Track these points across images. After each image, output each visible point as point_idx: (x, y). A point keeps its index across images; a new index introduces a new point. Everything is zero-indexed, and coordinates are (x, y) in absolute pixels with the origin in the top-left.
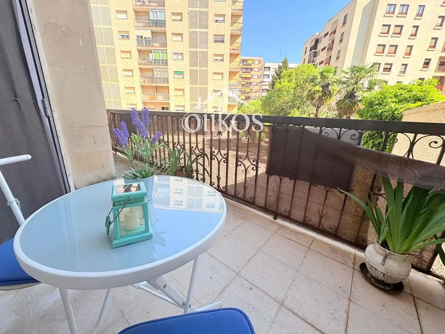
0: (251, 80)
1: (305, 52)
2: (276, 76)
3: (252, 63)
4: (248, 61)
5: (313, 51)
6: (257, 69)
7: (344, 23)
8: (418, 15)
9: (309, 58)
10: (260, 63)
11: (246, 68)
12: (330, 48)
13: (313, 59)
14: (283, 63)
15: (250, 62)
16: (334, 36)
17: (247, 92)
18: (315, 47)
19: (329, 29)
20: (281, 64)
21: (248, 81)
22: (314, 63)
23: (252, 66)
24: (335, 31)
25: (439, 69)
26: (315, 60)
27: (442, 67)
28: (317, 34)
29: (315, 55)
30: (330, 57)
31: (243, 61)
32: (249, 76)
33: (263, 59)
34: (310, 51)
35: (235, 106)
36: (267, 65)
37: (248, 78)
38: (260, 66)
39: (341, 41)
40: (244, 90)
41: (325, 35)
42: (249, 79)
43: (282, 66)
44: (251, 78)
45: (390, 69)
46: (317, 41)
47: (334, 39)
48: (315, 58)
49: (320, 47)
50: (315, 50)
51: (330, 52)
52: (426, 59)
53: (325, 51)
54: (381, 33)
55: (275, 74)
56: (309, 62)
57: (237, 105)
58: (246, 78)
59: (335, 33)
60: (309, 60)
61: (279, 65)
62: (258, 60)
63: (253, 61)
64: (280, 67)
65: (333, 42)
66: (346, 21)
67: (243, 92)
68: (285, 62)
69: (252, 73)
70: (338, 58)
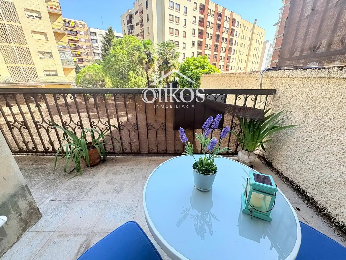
0: (80, 44)
1: (124, 24)
2: (105, 42)
3: (75, 26)
4: (70, 23)
5: (130, 24)
6: (83, 33)
7: (147, 7)
8: (184, 13)
9: (128, 30)
10: (84, 27)
11: (71, 31)
12: (142, 25)
13: (132, 31)
14: (108, 31)
15: (73, 24)
16: (142, 15)
17: (79, 55)
18: (130, 21)
19: (137, 9)
20: (107, 32)
21: (77, 44)
22: (133, 35)
23: (77, 29)
24: (142, 11)
25: (198, 48)
26: (133, 32)
27: (200, 47)
28: (130, 11)
29: (132, 27)
30: (143, 31)
31: (65, 22)
32: (76, 39)
33: (86, 24)
34: (128, 24)
35: (72, 69)
36: (92, 30)
37: (75, 41)
38: (85, 30)
39: (148, 20)
40: (74, 52)
41: (136, 13)
42: (77, 42)
43: (108, 34)
44: (79, 41)
45: (178, 45)
46: (131, 17)
47: (143, 18)
48: (132, 30)
49: (134, 22)
50: (131, 24)
51: (143, 28)
52: (193, 41)
53: (139, 26)
54: (170, 20)
55: (104, 40)
56: (129, 34)
57: (74, 68)
58: (73, 40)
59: (142, 13)
60: (128, 31)
61: (105, 32)
62: (82, 24)
63: (77, 24)
64: (107, 34)
65: (143, 19)
66: (148, 6)
67: (74, 55)
68: (110, 30)
69: (78, 36)
70: (148, 33)
